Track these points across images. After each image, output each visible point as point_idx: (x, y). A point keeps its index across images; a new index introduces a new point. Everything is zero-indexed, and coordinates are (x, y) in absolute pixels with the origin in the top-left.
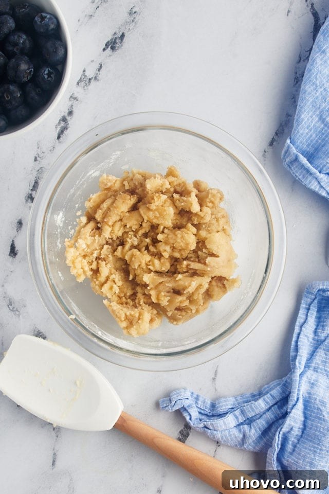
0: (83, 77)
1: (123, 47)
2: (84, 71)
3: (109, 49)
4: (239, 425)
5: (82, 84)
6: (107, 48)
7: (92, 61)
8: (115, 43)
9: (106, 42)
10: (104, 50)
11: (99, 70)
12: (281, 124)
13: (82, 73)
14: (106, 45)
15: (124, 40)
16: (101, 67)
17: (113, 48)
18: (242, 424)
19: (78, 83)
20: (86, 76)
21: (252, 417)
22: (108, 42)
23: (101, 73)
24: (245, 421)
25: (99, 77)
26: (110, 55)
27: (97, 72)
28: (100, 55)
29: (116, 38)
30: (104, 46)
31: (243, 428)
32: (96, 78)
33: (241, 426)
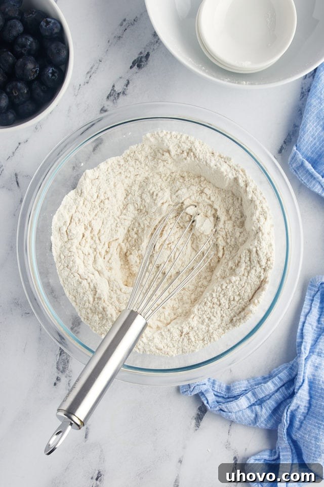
0: (112, 91)
1: (148, 65)
2: (114, 86)
3: (136, 66)
4: (251, 406)
5: (112, 98)
6: (134, 66)
7: (121, 78)
8: (141, 61)
9: (133, 60)
10: (131, 67)
11: (127, 86)
12: (289, 134)
13: (111, 88)
14: (133, 63)
15: (149, 59)
16: (128, 83)
17: (139, 66)
18: (254, 404)
19: (108, 97)
20: (115, 91)
21: (263, 398)
22: (135, 60)
23: (128, 88)
24: (256, 402)
25: (127, 92)
26: (137, 73)
27: (125, 87)
28: (127, 73)
29: (142, 57)
30: (131, 64)
31: (255, 409)
32: (124, 93)
33: (253, 407)
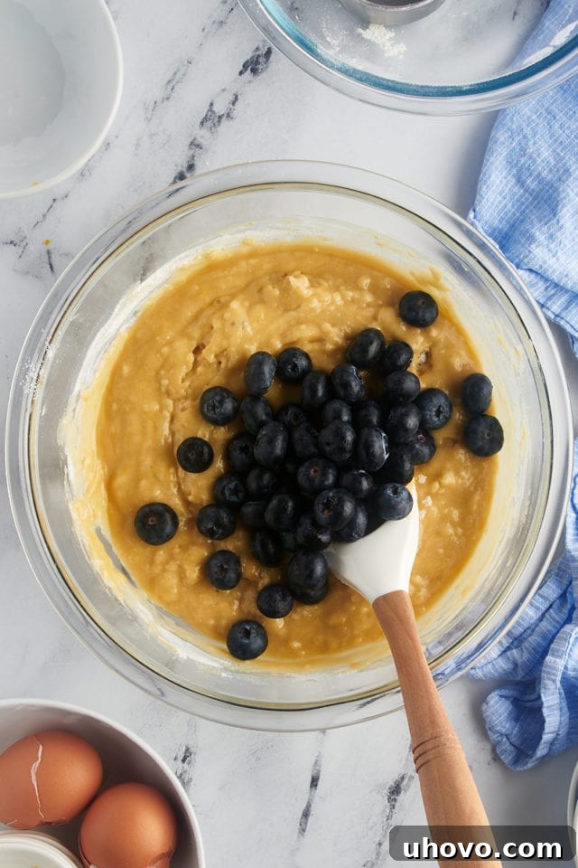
0: (210, 113)
1: (269, 69)
2: (212, 104)
3: (249, 71)
4: (505, 651)
5: (209, 124)
6: (246, 70)
7: (224, 90)
8: (257, 62)
9: (244, 61)
10: (241, 73)
11: (233, 104)
13: (207, 107)
14: (244, 66)
15: (271, 59)
16: (236, 98)
17: (254, 71)
18: (509, 648)
19: (202, 123)
20: (214, 112)
21: (521, 635)
22: (247, 62)
23: (236, 107)
24: (512, 643)
25: (234, 114)
26: (250, 82)
27: (231, 106)
28: (235, 81)
29: (259, 56)
30: (241, 68)
31: (512, 654)
32: (228, 115)
